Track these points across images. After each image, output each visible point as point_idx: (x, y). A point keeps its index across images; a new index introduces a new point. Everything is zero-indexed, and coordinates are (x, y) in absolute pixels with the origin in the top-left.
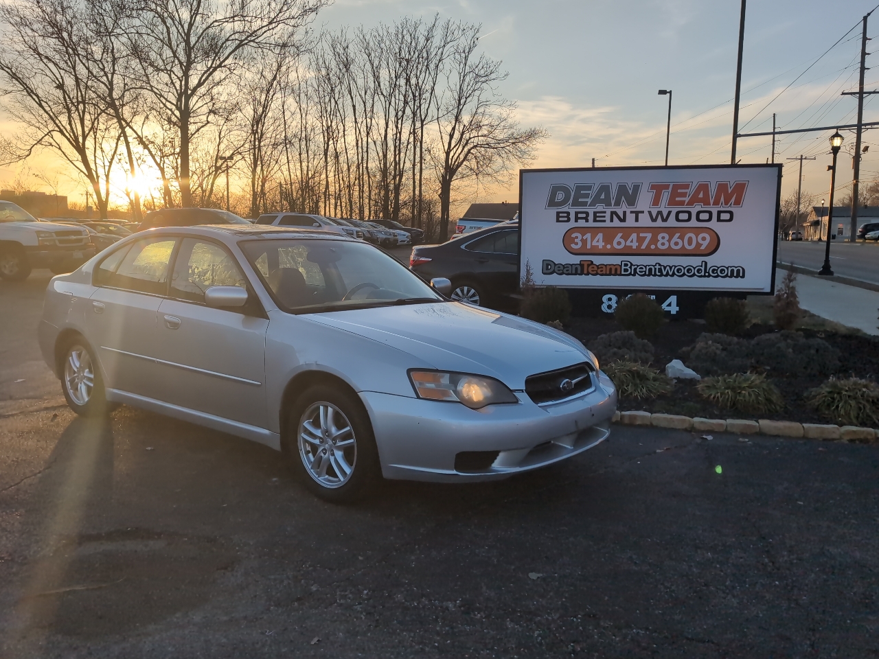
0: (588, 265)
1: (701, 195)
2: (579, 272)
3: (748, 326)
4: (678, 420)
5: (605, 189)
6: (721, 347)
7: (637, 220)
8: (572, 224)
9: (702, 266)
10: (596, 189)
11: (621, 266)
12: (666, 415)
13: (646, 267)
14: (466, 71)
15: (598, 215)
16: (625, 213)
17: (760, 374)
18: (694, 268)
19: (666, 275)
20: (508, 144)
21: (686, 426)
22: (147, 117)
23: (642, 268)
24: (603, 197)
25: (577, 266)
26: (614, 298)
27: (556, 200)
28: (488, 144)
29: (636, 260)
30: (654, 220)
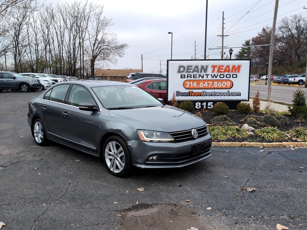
0: (192, 93)
1: (227, 69)
2: (188, 95)
5: (197, 67)
7: (207, 77)
8: (186, 79)
9: (228, 92)
10: (194, 67)
11: (202, 93)
13: (210, 93)
14: (99, 22)
15: (195, 76)
16: (203, 75)
18: (225, 93)
19: (217, 96)
20: (115, 49)
23: (209, 93)
24: (196, 69)
25: (188, 93)
26: (200, 104)
27: (181, 71)
28: (107, 49)
29: (207, 91)
30: (213, 77)
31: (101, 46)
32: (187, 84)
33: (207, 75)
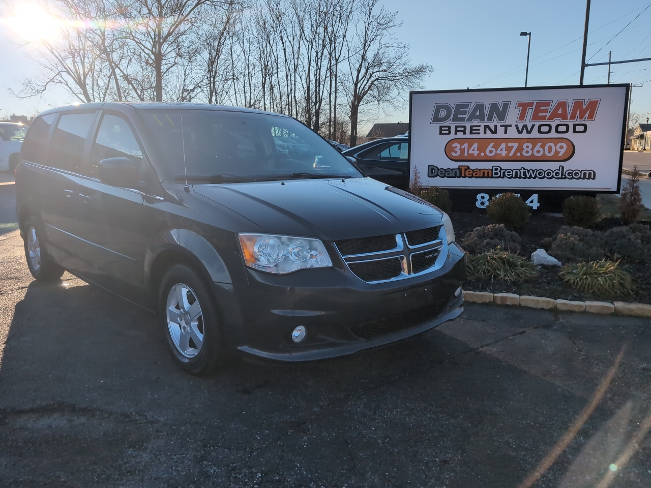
0: (466, 170)
1: (560, 111)
2: (458, 175)
3: (599, 220)
4: (543, 302)
5: (480, 107)
6: (578, 238)
7: (506, 132)
8: (453, 136)
9: (559, 170)
10: (472, 107)
11: (492, 170)
12: (532, 297)
13: (512, 171)
14: (370, 21)
15: (474, 128)
16: (496, 126)
17: (613, 261)
18: (553, 172)
19: (529, 178)
20: (403, 77)
21: (550, 306)
22: (130, 60)
23: (510, 172)
24: (478, 113)
25: (456, 170)
26: (487, 196)
27: (439, 117)
28: (387, 77)
29: (505, 165)
30: (520, 132)
31: (373, 73)
32: (455, 149)
33: (506, 127)
